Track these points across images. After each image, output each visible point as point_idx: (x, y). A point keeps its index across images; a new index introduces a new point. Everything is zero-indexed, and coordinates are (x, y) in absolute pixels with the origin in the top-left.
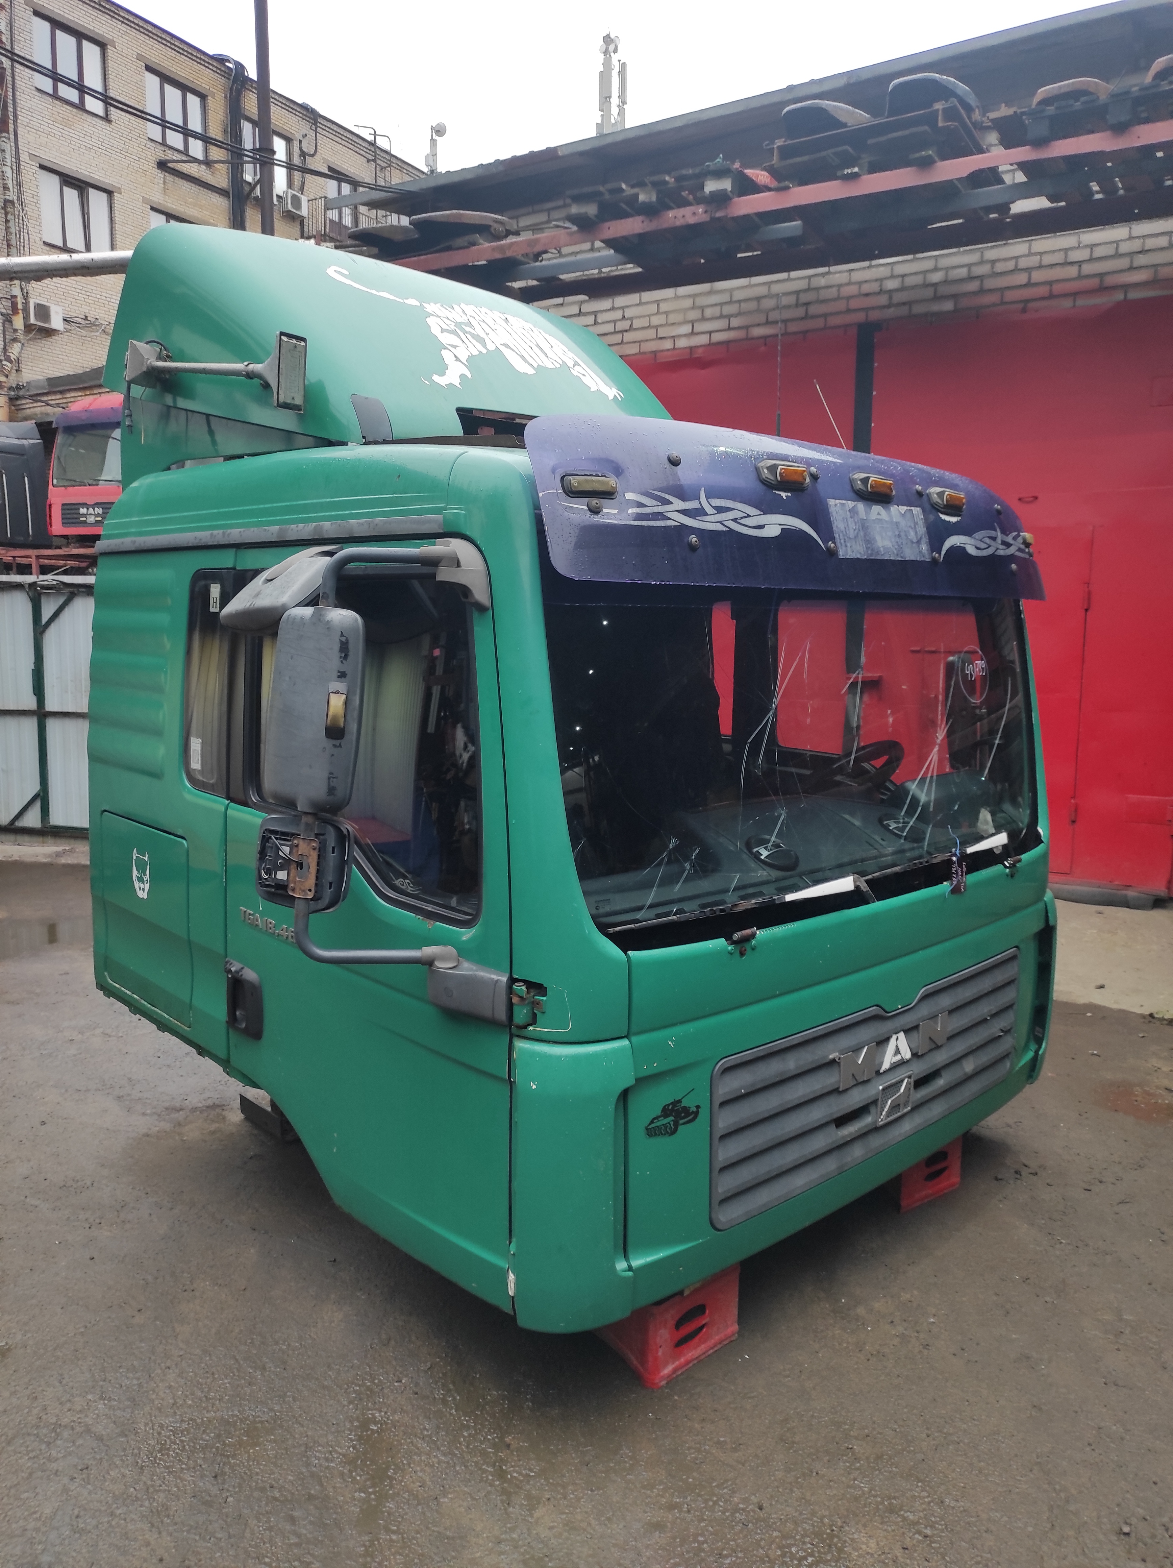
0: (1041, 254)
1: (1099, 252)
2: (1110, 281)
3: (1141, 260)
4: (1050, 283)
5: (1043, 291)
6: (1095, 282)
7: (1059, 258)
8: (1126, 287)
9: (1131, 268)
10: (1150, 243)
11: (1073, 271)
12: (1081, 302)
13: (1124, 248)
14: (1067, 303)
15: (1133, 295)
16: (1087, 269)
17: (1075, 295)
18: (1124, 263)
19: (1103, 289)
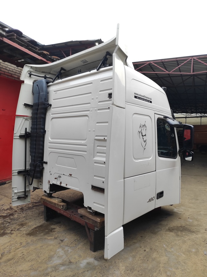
0: (2, 66)
1: (11, 70)
2: (13, 75)
3: (16, 74)
4: (4, 72)
5: (3, 73)
6: (10, 75)
7: (5, 68)
8: (15, 77)
9: (15, 75)
10: (17, 72)
11: (7, 71)
12: (9, 77)
13: (14, 71)
14: (7, 76)
15: (16, 79)
16: (9, 72)
17: (8, 75)
18: (14, 73)
19: (11, 76)
